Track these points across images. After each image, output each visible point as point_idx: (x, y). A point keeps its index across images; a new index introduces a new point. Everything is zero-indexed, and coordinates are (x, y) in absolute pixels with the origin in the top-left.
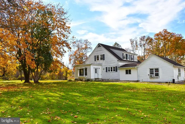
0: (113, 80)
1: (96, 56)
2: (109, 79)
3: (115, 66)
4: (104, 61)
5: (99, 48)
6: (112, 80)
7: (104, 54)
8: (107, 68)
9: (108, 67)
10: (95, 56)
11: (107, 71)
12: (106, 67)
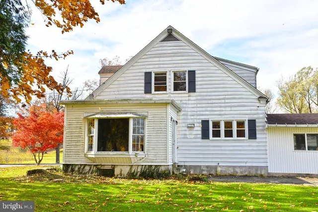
0: (238, 170)
1: (153, 76)
2: (215, 168)
3: (246, 119)
4: (191, 94)
5: (165, 43)
6: (231, 171)
7: (192, 69)
8: (205, 123)
9: (212, 119)
10: (148, 75)
11: (205, 135)
12: (205, 118)
